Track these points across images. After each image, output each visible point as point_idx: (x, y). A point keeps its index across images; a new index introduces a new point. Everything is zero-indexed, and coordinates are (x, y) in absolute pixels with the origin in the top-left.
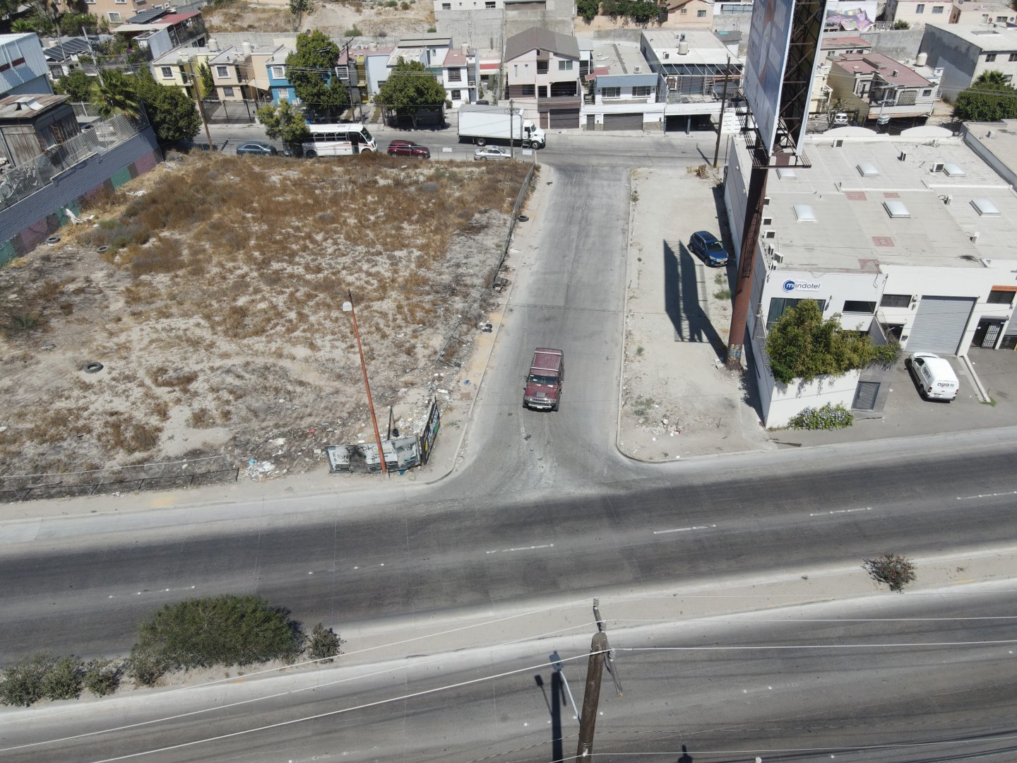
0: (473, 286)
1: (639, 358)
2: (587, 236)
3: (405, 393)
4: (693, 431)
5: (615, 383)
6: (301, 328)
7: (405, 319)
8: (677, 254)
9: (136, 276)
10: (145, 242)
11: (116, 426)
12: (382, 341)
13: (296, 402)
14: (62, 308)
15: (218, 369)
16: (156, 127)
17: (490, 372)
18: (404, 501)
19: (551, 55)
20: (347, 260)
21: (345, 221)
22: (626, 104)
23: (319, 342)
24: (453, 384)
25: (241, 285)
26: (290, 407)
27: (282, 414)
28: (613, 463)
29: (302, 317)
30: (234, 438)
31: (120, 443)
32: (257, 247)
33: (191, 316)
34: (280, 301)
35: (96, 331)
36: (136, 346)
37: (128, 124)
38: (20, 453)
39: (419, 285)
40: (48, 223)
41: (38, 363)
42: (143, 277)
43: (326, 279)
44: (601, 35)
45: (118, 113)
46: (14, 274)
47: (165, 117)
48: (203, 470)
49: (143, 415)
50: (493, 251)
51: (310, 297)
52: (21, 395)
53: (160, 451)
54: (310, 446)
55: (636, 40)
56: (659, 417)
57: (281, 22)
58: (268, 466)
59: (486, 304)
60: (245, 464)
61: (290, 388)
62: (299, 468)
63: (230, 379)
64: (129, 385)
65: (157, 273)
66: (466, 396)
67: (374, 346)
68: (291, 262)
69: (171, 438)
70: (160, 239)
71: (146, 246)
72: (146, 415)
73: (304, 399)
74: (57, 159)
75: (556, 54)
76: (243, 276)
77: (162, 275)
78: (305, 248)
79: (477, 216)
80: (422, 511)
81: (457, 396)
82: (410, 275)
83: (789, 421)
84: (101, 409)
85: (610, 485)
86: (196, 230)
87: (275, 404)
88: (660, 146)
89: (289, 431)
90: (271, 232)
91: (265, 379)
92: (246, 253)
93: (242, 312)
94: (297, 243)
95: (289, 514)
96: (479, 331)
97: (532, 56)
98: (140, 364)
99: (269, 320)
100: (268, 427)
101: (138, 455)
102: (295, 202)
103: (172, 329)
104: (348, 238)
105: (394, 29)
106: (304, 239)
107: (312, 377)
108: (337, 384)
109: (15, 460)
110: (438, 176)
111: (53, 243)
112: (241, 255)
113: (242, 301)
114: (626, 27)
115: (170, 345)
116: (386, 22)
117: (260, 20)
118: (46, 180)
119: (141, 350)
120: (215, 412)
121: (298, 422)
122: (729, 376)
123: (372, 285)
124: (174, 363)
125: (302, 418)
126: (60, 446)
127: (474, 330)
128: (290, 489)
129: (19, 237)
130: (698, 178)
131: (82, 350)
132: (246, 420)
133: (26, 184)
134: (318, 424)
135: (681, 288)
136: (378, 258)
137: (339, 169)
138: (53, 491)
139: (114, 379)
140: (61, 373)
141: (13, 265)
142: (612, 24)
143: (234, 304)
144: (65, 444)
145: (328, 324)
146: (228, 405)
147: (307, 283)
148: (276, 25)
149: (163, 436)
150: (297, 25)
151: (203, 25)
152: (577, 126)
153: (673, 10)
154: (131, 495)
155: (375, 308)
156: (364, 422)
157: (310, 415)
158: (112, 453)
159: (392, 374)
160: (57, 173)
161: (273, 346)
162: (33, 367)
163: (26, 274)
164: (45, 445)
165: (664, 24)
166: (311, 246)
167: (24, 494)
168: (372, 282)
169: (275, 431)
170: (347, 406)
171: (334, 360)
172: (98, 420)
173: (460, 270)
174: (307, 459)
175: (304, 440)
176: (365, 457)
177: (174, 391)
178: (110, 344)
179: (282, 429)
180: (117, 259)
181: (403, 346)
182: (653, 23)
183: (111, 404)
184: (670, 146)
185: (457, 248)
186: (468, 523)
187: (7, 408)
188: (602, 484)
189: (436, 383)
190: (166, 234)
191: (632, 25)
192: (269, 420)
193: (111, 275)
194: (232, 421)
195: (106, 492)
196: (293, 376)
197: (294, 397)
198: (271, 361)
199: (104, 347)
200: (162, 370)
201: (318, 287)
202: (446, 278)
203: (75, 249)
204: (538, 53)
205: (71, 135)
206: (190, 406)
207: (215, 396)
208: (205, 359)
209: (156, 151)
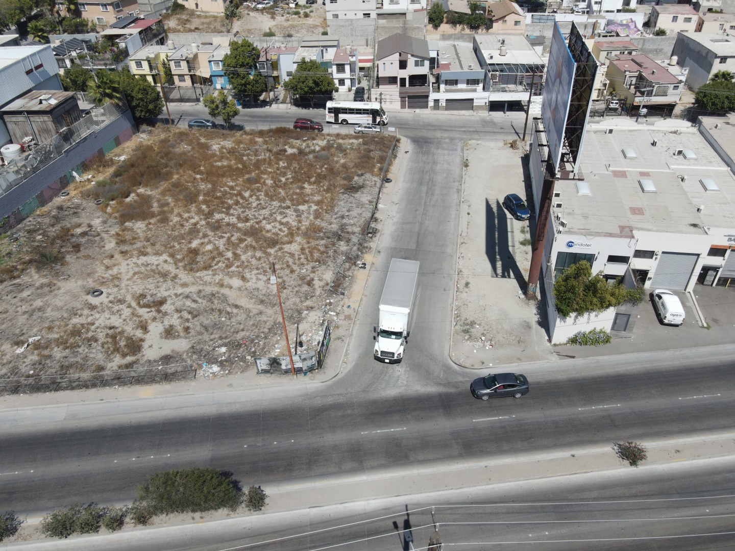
0: (354, 233)
1: (466, 290)
2: (432, 194)
3: (307, 314)
4: (502, 346)
5: (450, 308)
6: (236, 265)
7: (307, 258)
8: (495, 210)
9: (122, 223)
10: (127, 196)
11: (114, 337)
12: (291, 275)
13: (233, 320)
14: (73, 247)
15: (180, 295)
16: (133, 109)
17: (364, 299)
18: (307, 395)
19: (409, 56)
20: (266, 212)
21: (264, 182)
22: (461, 92)
23: (248, 275)
24: (339, 308)
25: (194, 231)
26: (229, 323)
27: (224, 329)
28: (447, 369)
29: (236, 256)
30: (193, 347)
31: (117, 350)
32: (205, 202)
33: (161, 255)
34: (221, 243)
35: (96, 265)
36: (125, 277)
37: (114, 109)
38: (51, 356)
39: (316, 232)
40: (61, 182)
41: (59, 289)
42: (127, 224)
43: (252, 227)
44: (445, 37)
45: (107, 101)
46: (39, 220)
47: (139, 103)
48: (173, 370)
49: (131, 329)
50: (367, 206)
51: (241, 240)
52: (49, 313)
53: (143, 356)
54: (243, 354)
55: (470, 42)
56: (479, 335)
57: (218, 25)
58: (215, 368)
59: (362, 248)
60: (200, 366)
61: (229, 309)
62: (236, 370)
63: (188, 303)
64: (121, 306)
65: (137, 221)
66: (348, 317)
67: (285, 278)
68: (228, 214)
69: (151, 346)
70: (138, 195)
71: (128, 200)
72: (133, 329)
73: (239, 318)
74: (67, 137)
75: (412, 55)
76: (195, 224)
77: (140, 222)
78: (237, 203)
79: (356, 178)
80: (318, 402)
81: (342, 317)
82: (310, 224)
83: (567, 339)
84: (103, 325)
85: (444, 385)
86: (162, 188)
87: (219, 321)
88: (485, 123)
89: (229, 342)
90: (214, 190)
91: (212, 303)
92: (197, 206)
93: (195, 252)
94: (231, 198)
95: (230, 403)
96: (357, 268)
97: (396, 57)
98: (128, 291)
99: (213, 258)
100: (215, 339)
101: (129, 359)
102: (229, 167)
103: (148, 264)
104: (267, 195)
105: (298, 32)
106: (236, 195)
107: (243, 302)
108: (261, 307)
109: (48, 361)
110: (328, 147)
111: (64, 196)
112: (193, 208)
113: (195, 244)
114: (463, 32)
115: (147, 277)
116: (293, 27)
117: (203, 24)
118: (59, 153)
119: (128, 280)
120: (179, 327)
121: (235, 335)
122: (528, 304)
123: (284, 232)
124: (150, 290)
125: (237, 332)
126: (77, 352)
127: (353, 267)
128: (230, 385)
129: (42, 193)
130: (511, 149)
131: (88, 280)
132: (200, 333)
133: (46, 157)
134: (248, 337)
135: (497, 236)
136: (287, 211)
137: (259, 140)
138: (74, 384)
139: (111, 302)
140: (75, 297)
141: (38, 213)
142: (453, 30)
143: (190, 246)
144: (80, 350)
145: (254, 261)
146: (188, 322)
147: (239, 229)
148: (215, 28)
149: (145, 345)
150: (229, 28)
151: (163, 28)
152: (426, 107)
153: (497, 20)
154: (126, 388)
155: (286, 250)
156: (279, 336)
157: (243, 330)
158: (112, 357)
159: (298, 300)
160: (67, 147)
161: (217, 278)
162: (56, 292)
163: (47, 220)
164: (67, 350)
165: (490, 30)
166: (241, 201)
167: (55, 386)
168: (284, 229)
169: (219, 342)
170: (268, 324)
171: (258, 289)
172: (101, 332)
173: (344, 221)
174: (241, 363)
175: (239, 349)
176: (281, 365)
177: (152, 311)
178: (107, 276)
179: (224, 341)
180: (109, 209)
181: (305, 279)
182: (482, 30)
183: (109, 321)
184: (492, 123)
185: (342, 203)
186: (349, 411)
187: (40, 322)
188: (439, 384)
189: (328, 307)
190: (141, 190)
191: (467, 31)
192: (216, 334)
193: (105, 222)
194: (191, 334)
195: (109, 386)
196: (231, 301)
197: (232, 317)
198: (216, 289)
199: (103, 278)
200: (143, 296)
201: (247, 233)
202: (335, 227)
203: (79, 201)
204: (400, 55)
205: (76, 120)
206: (162, 323)
207: (179, 315)
208: (171, 287)
209: (133, 126)
